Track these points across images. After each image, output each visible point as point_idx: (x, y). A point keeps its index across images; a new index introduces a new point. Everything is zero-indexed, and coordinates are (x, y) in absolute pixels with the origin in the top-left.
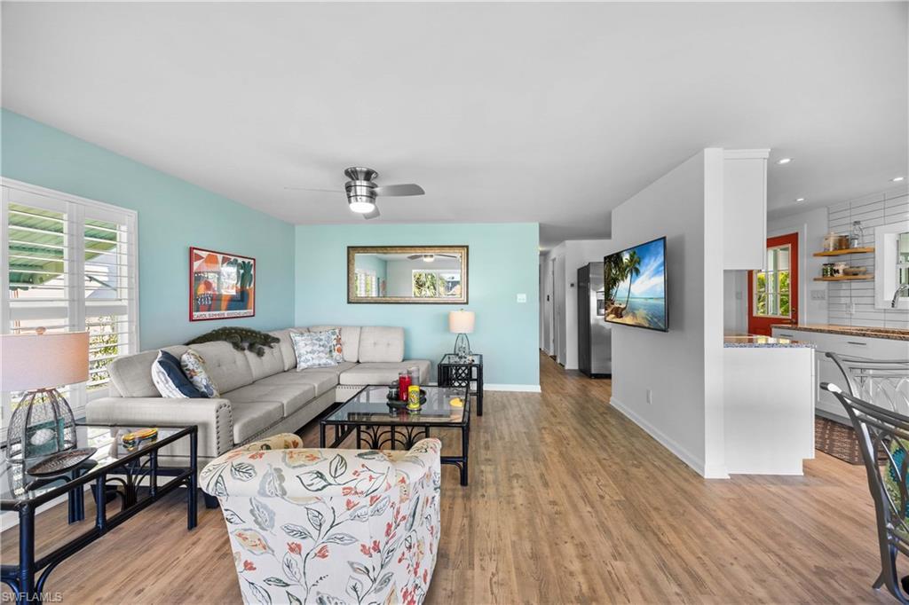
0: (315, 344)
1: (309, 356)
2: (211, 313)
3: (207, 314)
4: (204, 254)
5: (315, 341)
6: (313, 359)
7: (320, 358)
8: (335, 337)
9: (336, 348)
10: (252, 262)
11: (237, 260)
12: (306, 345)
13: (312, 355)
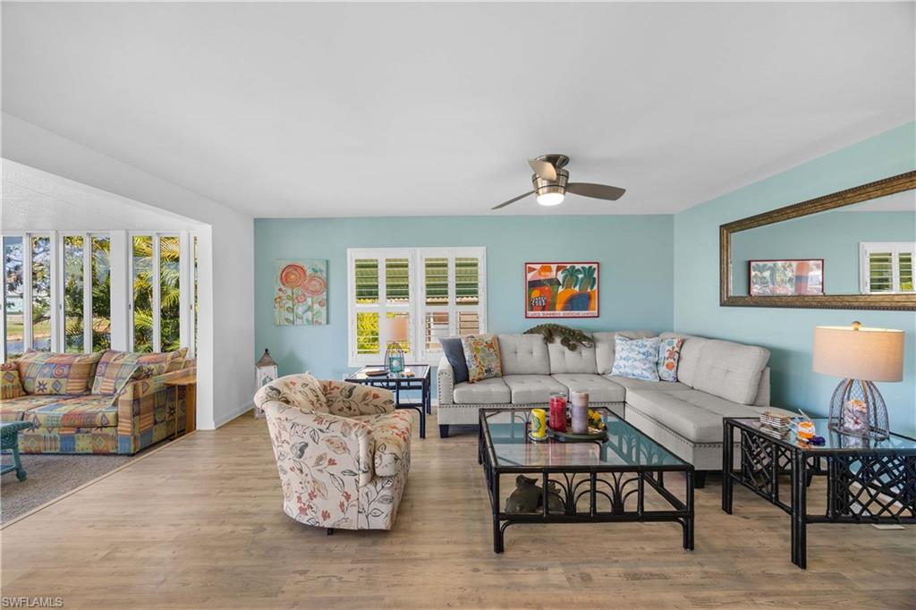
0: (633, 350)
1: (622, 363)
2: (545, 312)
3: (541, 313)
4: (538, 267)
5: (633, 347)
6: (625, 366)
7: (636, 368)
8: (670, 348)
9: (666, 362)
10: (595, 266)
11: (574, 267)
12: (623, 349)
13: (624, 362)
